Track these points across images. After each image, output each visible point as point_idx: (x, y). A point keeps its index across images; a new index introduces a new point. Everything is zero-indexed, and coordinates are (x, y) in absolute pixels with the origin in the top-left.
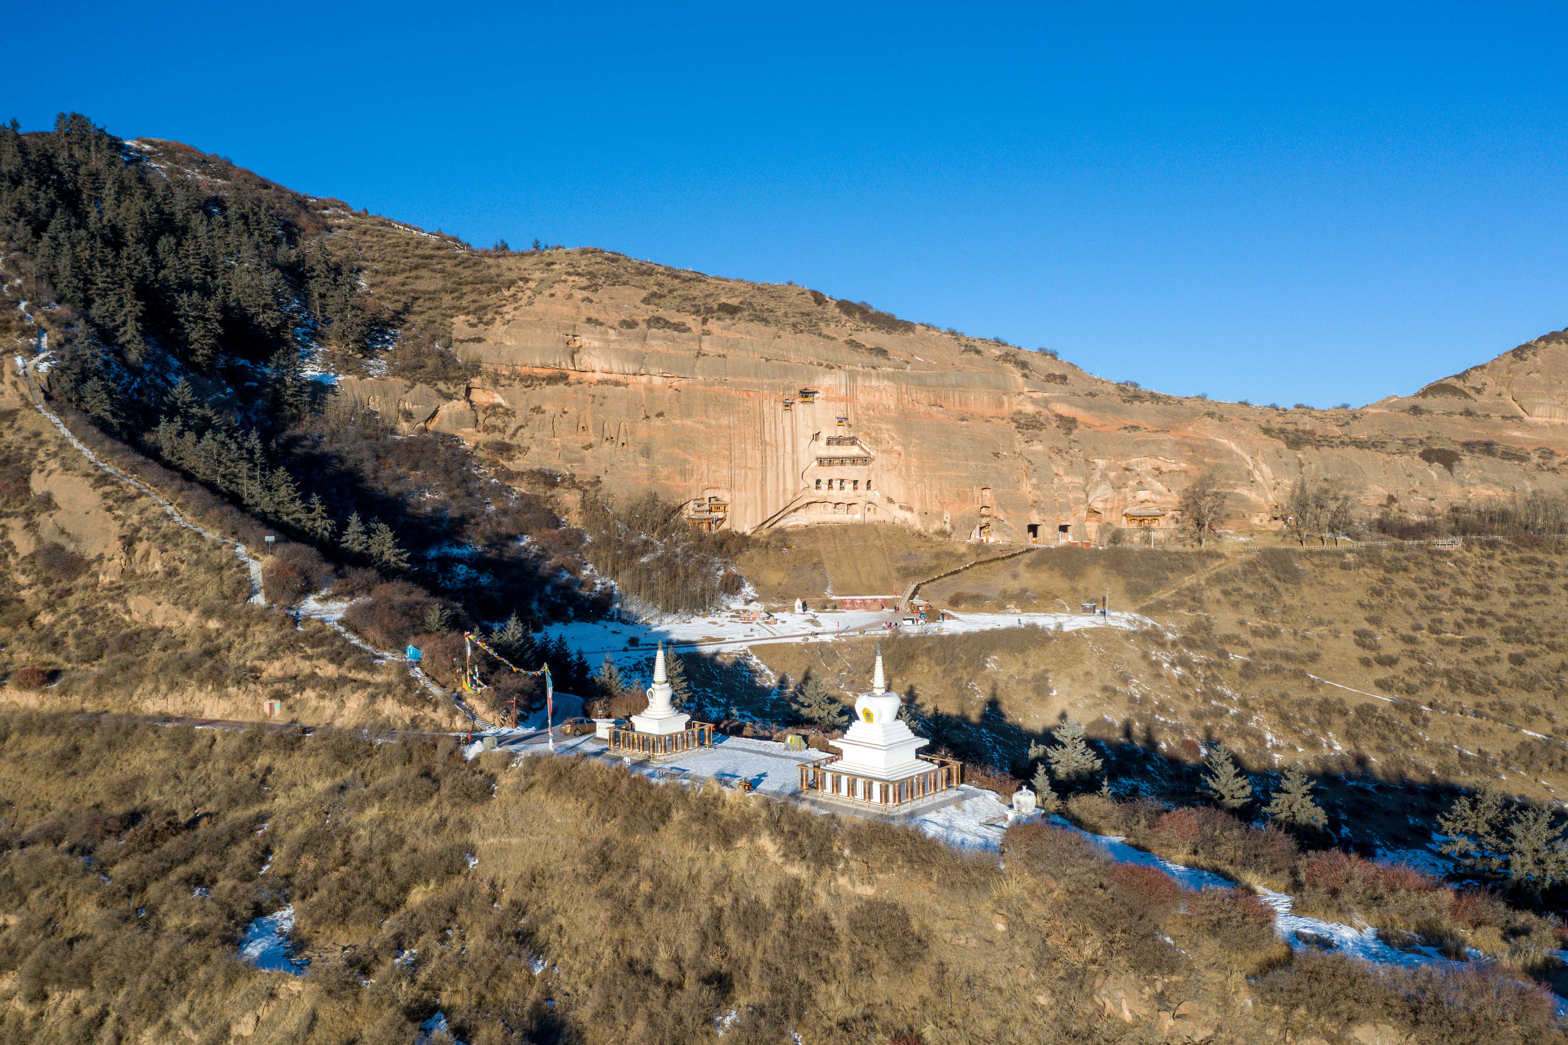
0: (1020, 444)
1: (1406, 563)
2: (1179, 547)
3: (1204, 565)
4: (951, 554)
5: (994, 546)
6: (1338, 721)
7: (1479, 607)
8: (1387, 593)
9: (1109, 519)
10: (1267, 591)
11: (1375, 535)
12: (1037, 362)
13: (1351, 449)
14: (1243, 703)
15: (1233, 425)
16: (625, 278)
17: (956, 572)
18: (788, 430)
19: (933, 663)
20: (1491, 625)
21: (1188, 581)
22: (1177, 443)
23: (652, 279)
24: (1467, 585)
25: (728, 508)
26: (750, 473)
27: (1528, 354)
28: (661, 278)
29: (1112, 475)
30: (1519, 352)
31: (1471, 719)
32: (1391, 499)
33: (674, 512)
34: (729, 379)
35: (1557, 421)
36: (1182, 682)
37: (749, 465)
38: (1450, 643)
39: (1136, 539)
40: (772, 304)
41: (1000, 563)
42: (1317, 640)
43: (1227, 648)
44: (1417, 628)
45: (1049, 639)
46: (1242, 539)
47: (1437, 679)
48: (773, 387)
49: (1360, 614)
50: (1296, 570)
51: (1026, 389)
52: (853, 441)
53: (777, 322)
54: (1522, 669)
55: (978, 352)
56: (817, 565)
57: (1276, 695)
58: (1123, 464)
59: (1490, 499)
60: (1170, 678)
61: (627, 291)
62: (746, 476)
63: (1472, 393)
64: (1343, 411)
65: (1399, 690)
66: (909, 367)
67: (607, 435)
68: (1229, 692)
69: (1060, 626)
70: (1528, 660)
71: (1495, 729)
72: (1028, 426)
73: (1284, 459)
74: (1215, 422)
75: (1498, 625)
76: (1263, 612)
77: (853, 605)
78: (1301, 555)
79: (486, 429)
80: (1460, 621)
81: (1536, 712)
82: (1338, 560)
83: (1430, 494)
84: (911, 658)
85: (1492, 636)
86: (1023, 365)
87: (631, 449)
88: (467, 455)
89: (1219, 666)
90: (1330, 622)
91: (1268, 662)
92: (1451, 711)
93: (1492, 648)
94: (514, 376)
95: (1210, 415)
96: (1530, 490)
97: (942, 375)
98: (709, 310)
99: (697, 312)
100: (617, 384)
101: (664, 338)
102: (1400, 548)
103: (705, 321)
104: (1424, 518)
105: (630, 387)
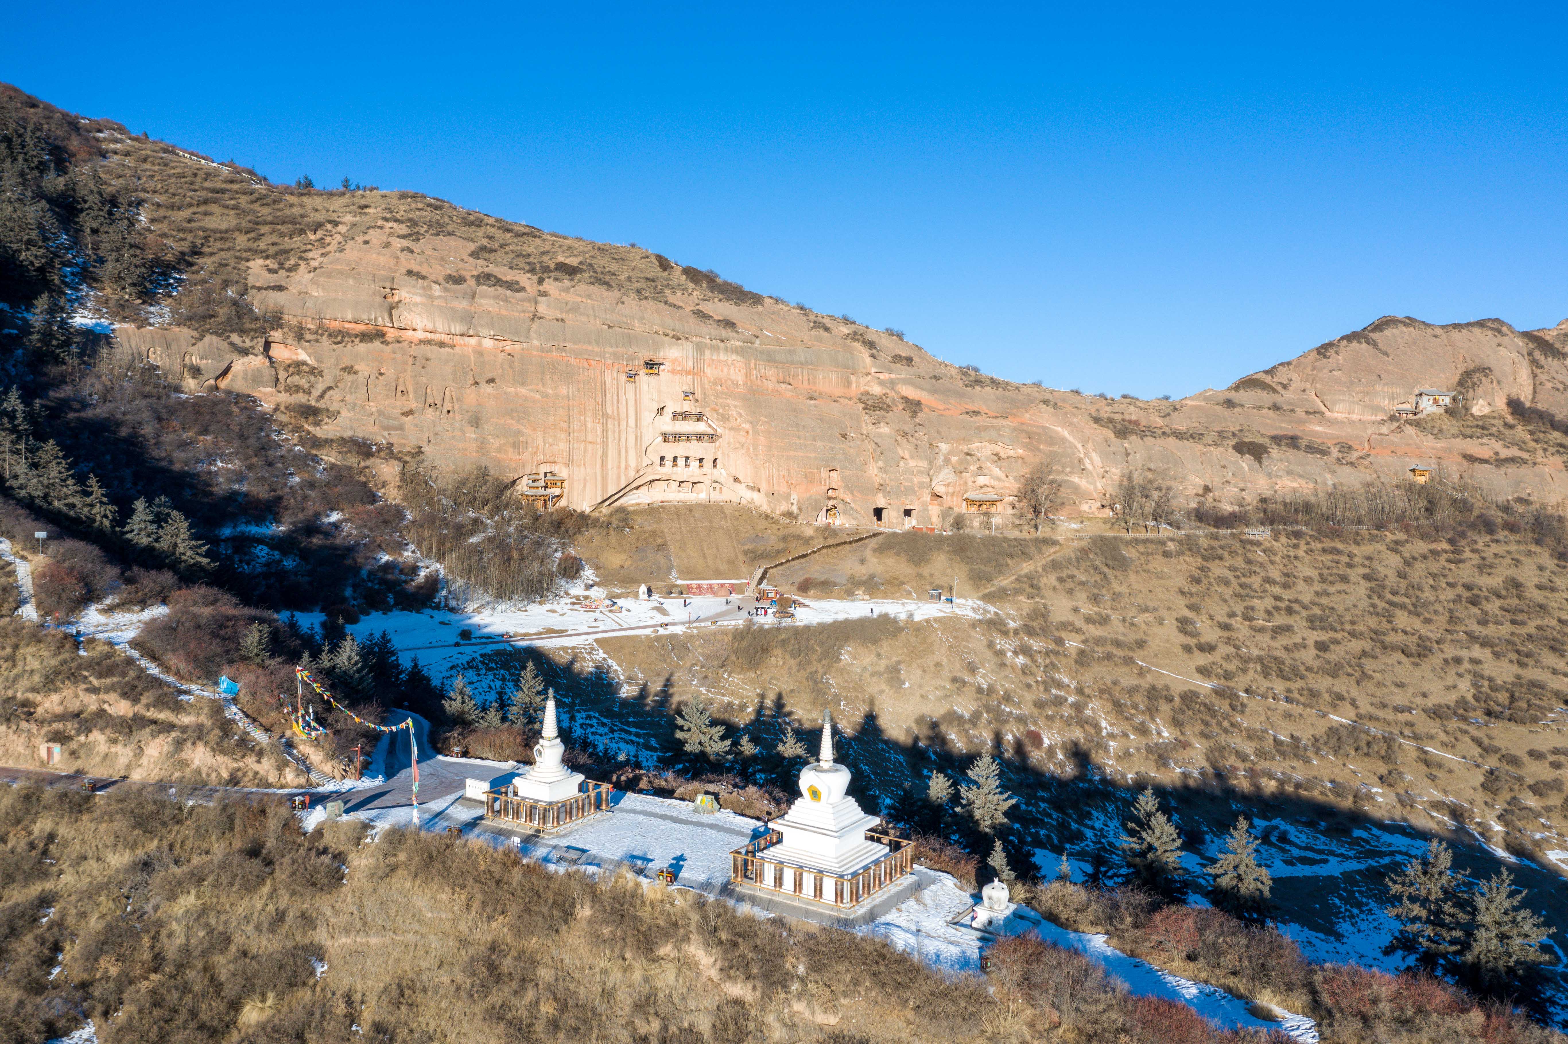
0: (867, 427)
1: (1220, 551)
2: (1016, 534)
3: (1040, 552)
4: (798, 537)
5: (840, 529)
6: (1164, 707)
7: (1287, 595)
8: (1204, 581)
9: (951, 504)
10: (1098, 578)
11: (1193, 524)
12: (885, 342)
13: (1172, 440)
14: (1080, 691)
15: (1066, 414)
16: (450, 228)
17: (804, 556)
18: (631, 403)
19: (788, 656)
20: (1298, 613)
21: (1026, 567)
22: (1015, 429)
23: (481, 232)
24: (1275, 574)
25: (565, 484)
26: (589, 447)
27: (1331, 352)
28: (491, 230)
29: (954, 459)
30: (1323, 350)
31: (1283, 705)
32: (1207, 489)
33: (506, 487)
34: (568, 345)
35: (1355, 417)
36: (1025, 670)
37: (589, 438)
38: (1261, 630)
39: (976, 524)
40: (614, 267)
41: (847, 547)
42: (1143, 626)
43: (1063, 635)
44: (1232, 615)
45: (900, 629)
46: (1074, 526)
47: (1252, 665)
48: (616, 356)
49: (1181, 601)
50: (1124, 558)
51: (874, 370)
52: (699, 417)
53: (620, 287)
54: (1327, 655)
55: (827, 329)
56: (661, 547)
57: (1109, 683)
58: (965, 448)
59: (1294, 490)
60: (1013, 667)
61: (453, 242)
62: (585, 451)
63: (1279, 388)
64: (1164, 402)
65: (1218, 676)
66: (758, 341)
67: (430, 400)
68: (1066, 680)
69: (911, 614)
70: (1332, 647)
71: (1305, 714)
72: (875, 408)
73: (1112, 449)
74: (1050, 409)
75: (1304, 613)
76: (1095, 599)
77: (700, 590)
78: (1128, 543)
79: (288, 389)
80: (1270, 608)
81: (1340, 697)
82: (1161, 549)
83: (1241, 485)
84: (766, 650)
85: (1298, 622)
86: (871, 345)
87: (458, 417)
88: (266, 418)
89: (1057, 653)
90: (1155, 609)
91: (1100, 649)
92: (1264, 697)
93: (1299, 635)
94: (322, 331)
95: (1046, 402)
96: (1330, 483)
97: (792, 352)
98: (546, 269)
99: (532, 271)
100: (442, 345)
101: (495, 298)
102: (1215, 537)
103: (541, 281)
104: (1236, 508)
105: (457, 349)
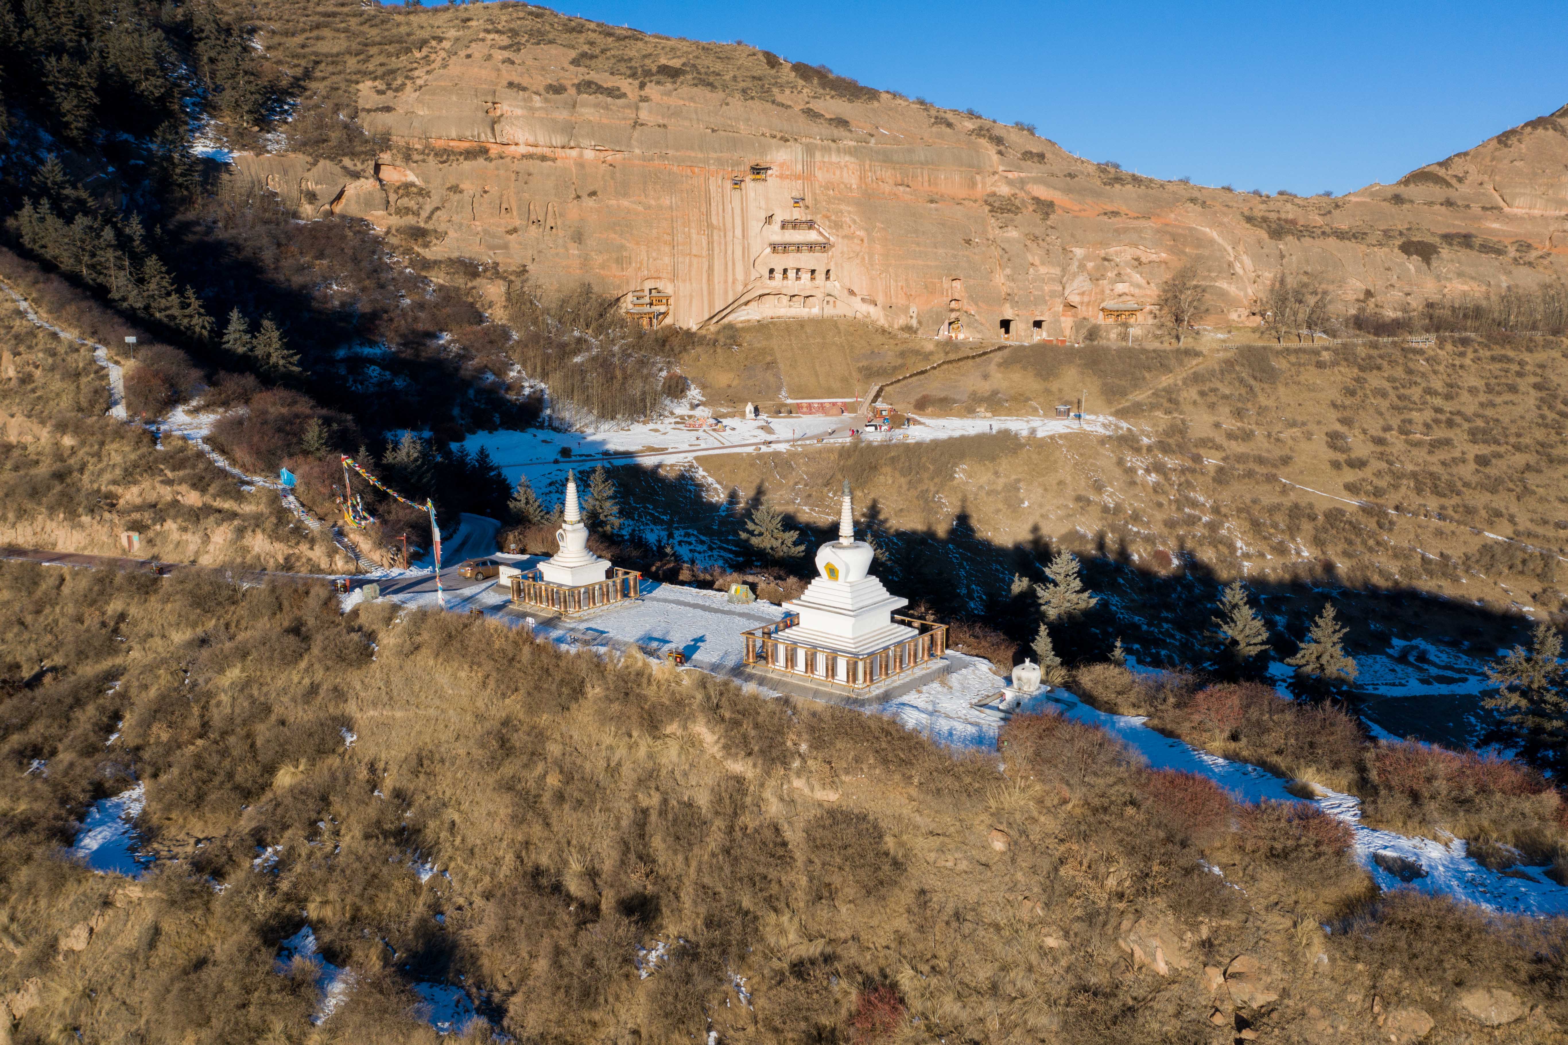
0: (993, 231)
1: (1379, 361)
2: (1156, 345)
3: (1181, 364)
4: (917, 353)
5: (963, 343)
6: (1307, 526)
7: (1448, 407)
8: (1360, 393)
9: (1085, 314)
10: (1243, 391)
11: (1351, 332)
12: (1014, 137)
13: (1332, 241)
14: (1216, 510)
15: (1215, 213)
16: (551, 36)
17: (923, 372)
18: (738, 211)
19: (897, 474)
20: (1459, 426)
21: (1165, 381)
22: (1158, 231)
23: (582, 38)
24: (1437, 384)
25: (671, 301)
26: (695, 261)
27: (1513, 140)
28: (592, 36)
29: (1090, 265)
30: (1504, 139)
31: (1435, 522)
32: (1369, 294)
33: (610, 305)
34: (671, 152)
35: (1536, 212)
36: (1157, 489)
37: (694, 252)
38: (1418, 444)
39: (1113, 336)
40: (719, 66)
41: (970, 362)
42: (1290, 442)
43: (1202, 452)
44: (1387, 429)
45: (1021, 446)
46: (1220, 336)
47: (1405, 482)
48: (720, 162)
49: (1333, 415)
50: (1273, 369)
51: (1001, 168)
52: (811, 225)
53: (725, 87)
54: (1487, 470)
55: (949, 125)
56: (771, 365)
57: (1248, 501)
58: (1102, 253)
59: (1465, 294)
60: (1144, 485)
61: (553, 50)
62: (691, 265)
63: (1454, 182)
64: (1326, 199)
65: (1367, 493)
66: (873, 141)
67: (533, 217)
68: (1202, 499)
69: (1033, 431)
70: (1494, 461)
71: (1458, 532)
72: (1002, 210)
73: (1265, 251)
74: (1198, 208)
75: (1466, 426)
76: (1239, 414)
77: (810, 410)
78: (1278, 353)
79: (398, 211)
80: (1429, 421)
81: (1498, 514)
82: (1314, 359)
83: (1407, 289)
84: (874, 468)
85: (1459, 436)
86: (998, 141)
87: (561, 233)
88: (377, 242)
89: (1193, 471)
90: (1304, 424)
91: (1241, 467)
92: (1416, 514)
93: (1459, 449)
94: (428, 150)
95: (1193, 200)
96: (1504, 285)
97: (910, 151)
98: (648, 73)
99: (633, 75)
100: (543, 158)
101: (597, 106)
102: (1374, 345)
103: (642, 86)
104: (1399, 314)
105: (559, 163)
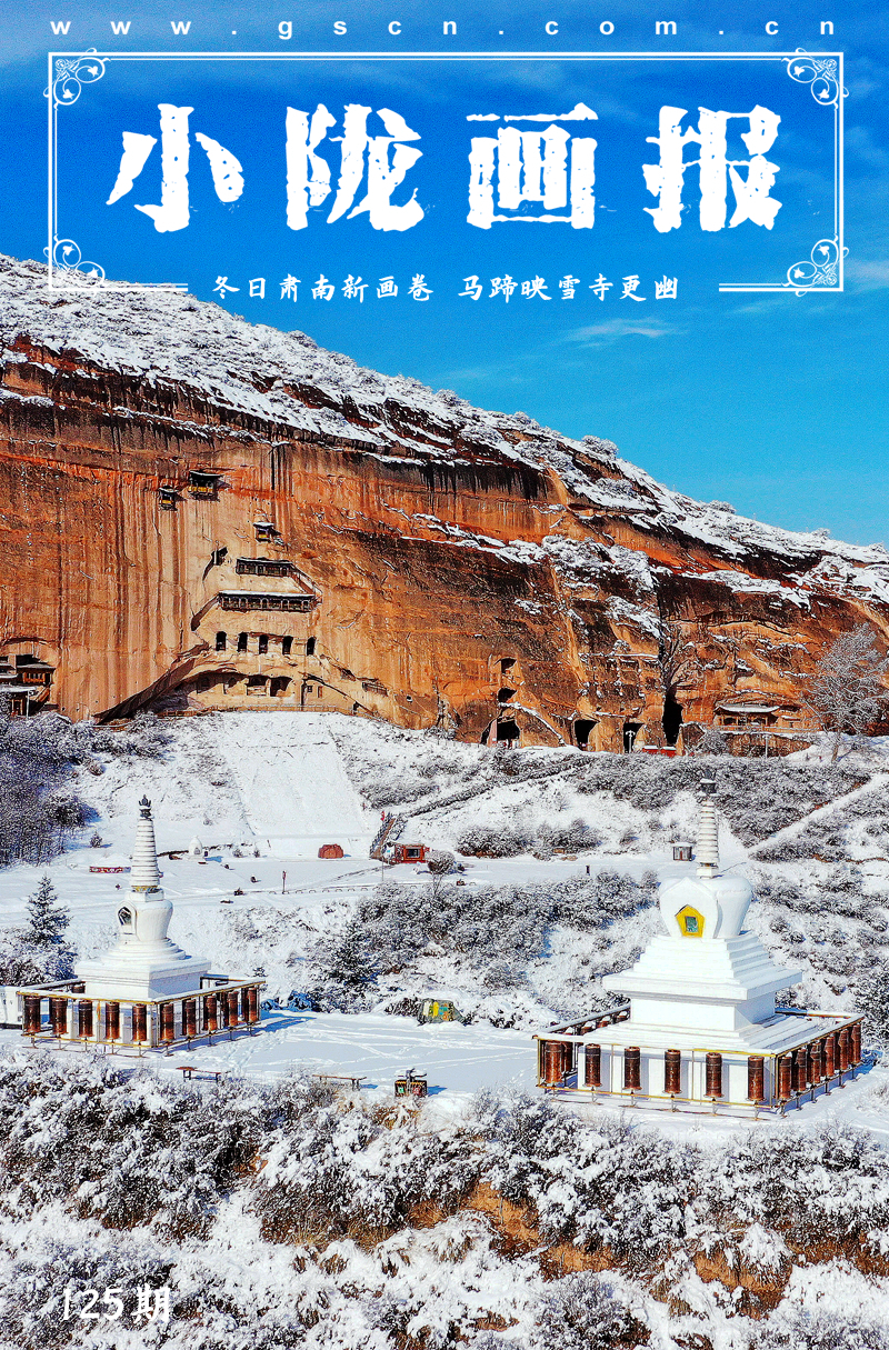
18: (167, 540)
25: (54, 677)
26: (95, 613)
37: (95, 599)
48: (141, 464)
52: (284, 569)
62: (88, 621)
